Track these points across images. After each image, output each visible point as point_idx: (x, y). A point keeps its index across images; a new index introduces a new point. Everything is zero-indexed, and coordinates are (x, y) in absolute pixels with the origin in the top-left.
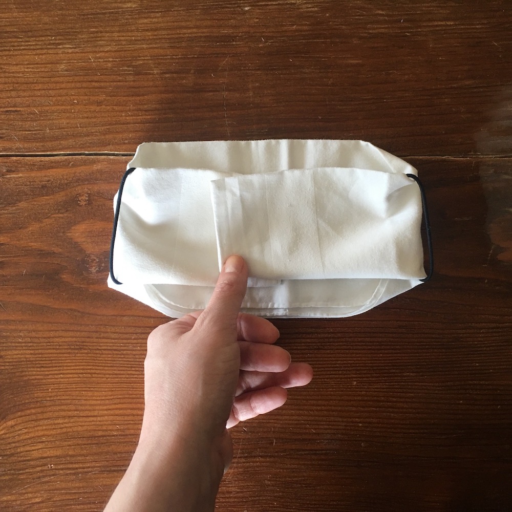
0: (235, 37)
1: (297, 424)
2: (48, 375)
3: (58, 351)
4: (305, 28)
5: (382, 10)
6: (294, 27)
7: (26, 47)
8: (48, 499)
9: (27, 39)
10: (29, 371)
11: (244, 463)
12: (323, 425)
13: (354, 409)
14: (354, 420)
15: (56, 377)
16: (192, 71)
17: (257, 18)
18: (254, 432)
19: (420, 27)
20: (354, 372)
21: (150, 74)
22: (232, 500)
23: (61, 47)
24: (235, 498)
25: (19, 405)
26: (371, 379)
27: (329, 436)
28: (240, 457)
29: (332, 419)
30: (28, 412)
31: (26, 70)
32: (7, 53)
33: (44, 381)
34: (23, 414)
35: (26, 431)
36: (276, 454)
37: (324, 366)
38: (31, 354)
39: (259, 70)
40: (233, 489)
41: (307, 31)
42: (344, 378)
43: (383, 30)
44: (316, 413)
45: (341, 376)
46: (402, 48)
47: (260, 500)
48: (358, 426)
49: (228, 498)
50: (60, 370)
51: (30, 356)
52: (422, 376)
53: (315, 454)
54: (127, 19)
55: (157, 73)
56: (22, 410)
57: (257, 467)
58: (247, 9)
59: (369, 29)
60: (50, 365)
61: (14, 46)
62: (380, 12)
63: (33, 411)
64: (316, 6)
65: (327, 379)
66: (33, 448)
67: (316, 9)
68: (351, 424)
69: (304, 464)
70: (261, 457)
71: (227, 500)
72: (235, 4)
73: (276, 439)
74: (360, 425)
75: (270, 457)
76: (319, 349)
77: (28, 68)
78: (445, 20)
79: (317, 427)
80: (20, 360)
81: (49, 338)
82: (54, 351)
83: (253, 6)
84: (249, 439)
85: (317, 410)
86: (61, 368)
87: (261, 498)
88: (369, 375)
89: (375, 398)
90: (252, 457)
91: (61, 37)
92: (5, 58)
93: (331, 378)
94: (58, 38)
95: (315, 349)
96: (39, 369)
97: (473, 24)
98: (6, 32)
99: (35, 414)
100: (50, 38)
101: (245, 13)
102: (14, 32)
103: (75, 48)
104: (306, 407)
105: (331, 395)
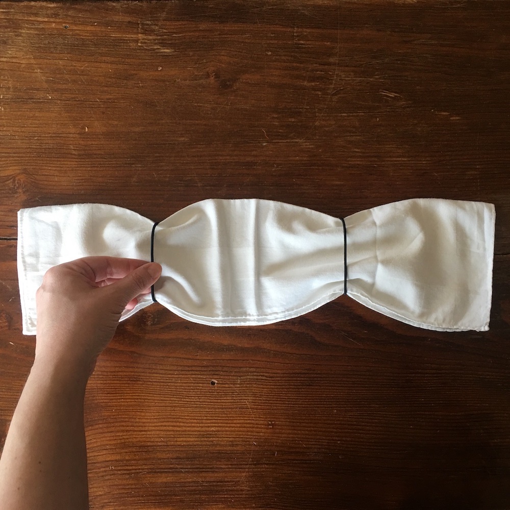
0: (256, 163)
1: (293, 441)
2: (113, 399)
3: (121, 382)
4: (305, 159)
5: (358, 149)
6: (298, 158)
7: (109, 165)
8: (109, 492)
9: (110, 160)
10: (98, 396)
11: (254, 468)
12: (312, 441)
13: (335, 430)
14: (334, 438)
15: (118, 401)
16: (225, 186)
17: (272, 151)
18: (261, 446)
19: (384, 161)
20: (335, 403)
21: (195, 186)
22: (244, 496)
23: (134, 166)
24: (246, 494)
25: (90, 421)
26: (347, 408)
27: (316, 450)
28: (251, 464)
29: (318, 437)
30: (97, 426)
31: (109, 181)
32: (95, 168)
33: (110, 404)
34: (93, 428)
35: (95, 440)
36: (277, 463)
37: (312, 398)
38: (101, 383)
39: (272, 186)
40: (245, 488)
41: (305, 161)
42: (328, 407)
43: (359, 163)
44: (307, 432)
45: (325, 406)
46: (371, 175)
47: (264, 496)
48: (337, 443)
49: (241, 494)
50: (121, 396)
51: (101, 385)
52: (384, 407)
53: (306, 463)
54: (181, 148)
55: (201, 186)
56: (92, 426)
57: (263, 471)
58: (264, 144)
59: (349, 161)
60: (114, 392)
61: (100, 164)
62: (357, 150)
63: (101, 426)
64: (313, 145)
65: (315, 407)
66: (99, 454)
67: (312, 146)
68: (332, 441)
69: (297, 471)
70: (267, 464)
71: (240, 496)
72: (256, 141)
73: (277, 451)
74: (339, 442)
75: (273, 464)
76: (310, 385)
77: (110, 180)
78: (401, 157)
79: (307, 443)
80: (93, 388)
81: (114, 372)
82: (118, 382)
83: (269, 142)
84: (257, 450)
85: (307, 430)
86: (122, 395)
87: (265, 495)
88: (345, 406)
89: (350, 423)
90: (259, 464)
91: (134, 159)
92: (94, 172)
93: (318, 407)
94: (132, 160)
95: (307, 385)
96: (106, 395)
97: (421, 161)
98: (95, 154)
99: (101, 428)
100: (126, 159)
101: (263, 147)
102: (102, 154)
103: (144, 167)
104: (299, 428)
105: (318, 420)
